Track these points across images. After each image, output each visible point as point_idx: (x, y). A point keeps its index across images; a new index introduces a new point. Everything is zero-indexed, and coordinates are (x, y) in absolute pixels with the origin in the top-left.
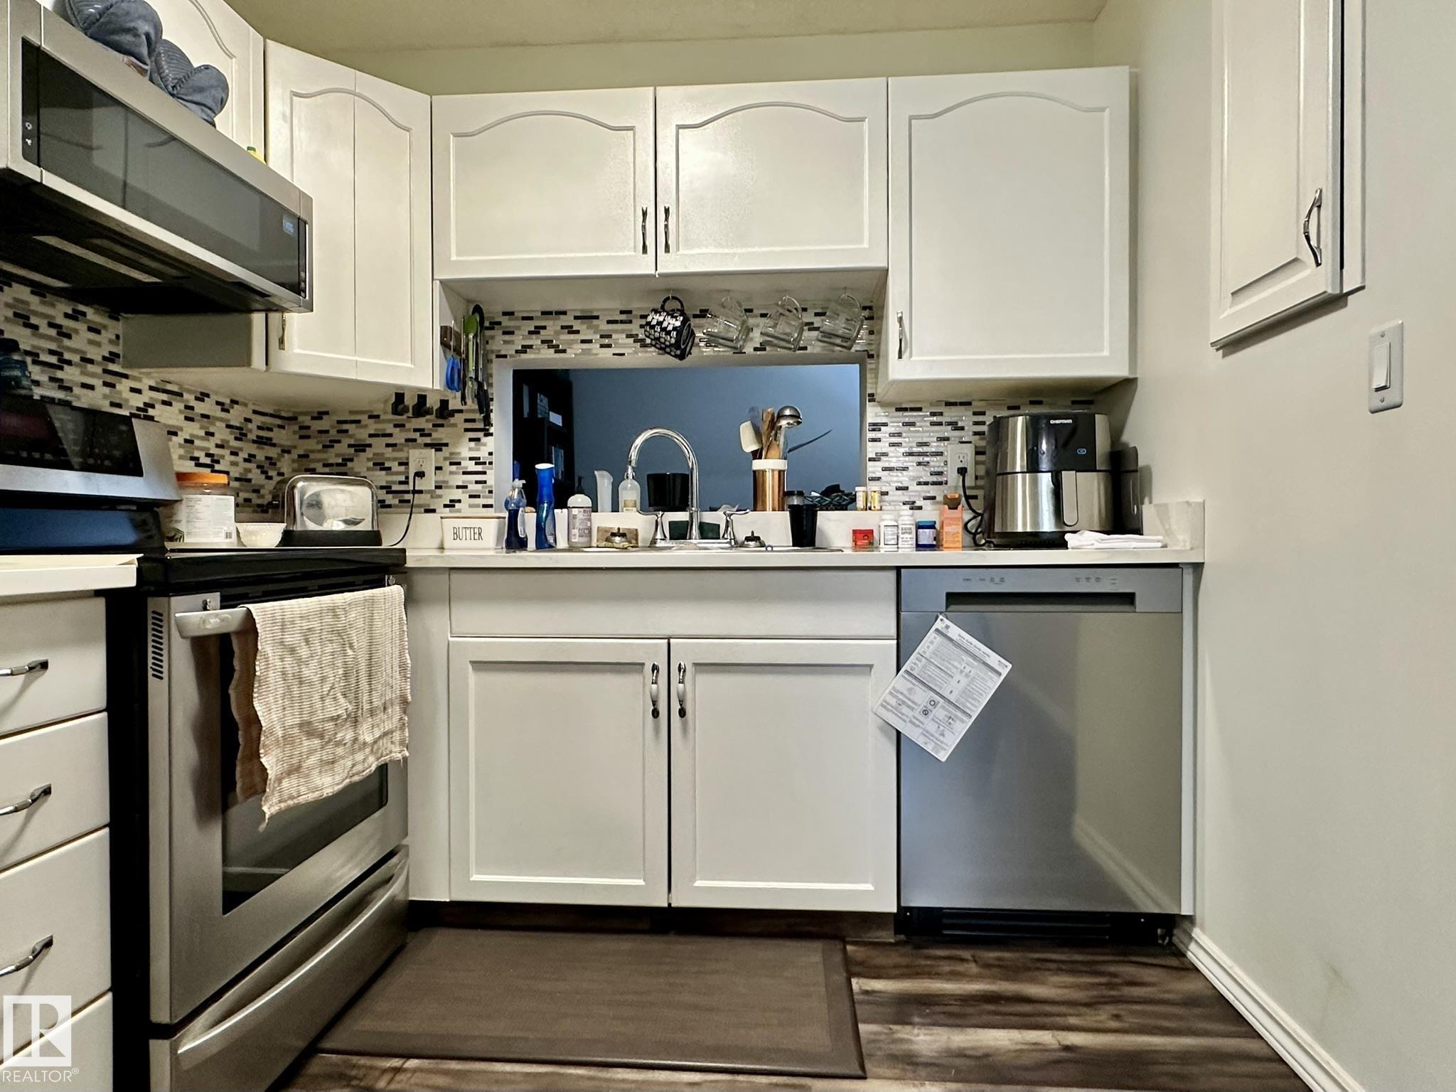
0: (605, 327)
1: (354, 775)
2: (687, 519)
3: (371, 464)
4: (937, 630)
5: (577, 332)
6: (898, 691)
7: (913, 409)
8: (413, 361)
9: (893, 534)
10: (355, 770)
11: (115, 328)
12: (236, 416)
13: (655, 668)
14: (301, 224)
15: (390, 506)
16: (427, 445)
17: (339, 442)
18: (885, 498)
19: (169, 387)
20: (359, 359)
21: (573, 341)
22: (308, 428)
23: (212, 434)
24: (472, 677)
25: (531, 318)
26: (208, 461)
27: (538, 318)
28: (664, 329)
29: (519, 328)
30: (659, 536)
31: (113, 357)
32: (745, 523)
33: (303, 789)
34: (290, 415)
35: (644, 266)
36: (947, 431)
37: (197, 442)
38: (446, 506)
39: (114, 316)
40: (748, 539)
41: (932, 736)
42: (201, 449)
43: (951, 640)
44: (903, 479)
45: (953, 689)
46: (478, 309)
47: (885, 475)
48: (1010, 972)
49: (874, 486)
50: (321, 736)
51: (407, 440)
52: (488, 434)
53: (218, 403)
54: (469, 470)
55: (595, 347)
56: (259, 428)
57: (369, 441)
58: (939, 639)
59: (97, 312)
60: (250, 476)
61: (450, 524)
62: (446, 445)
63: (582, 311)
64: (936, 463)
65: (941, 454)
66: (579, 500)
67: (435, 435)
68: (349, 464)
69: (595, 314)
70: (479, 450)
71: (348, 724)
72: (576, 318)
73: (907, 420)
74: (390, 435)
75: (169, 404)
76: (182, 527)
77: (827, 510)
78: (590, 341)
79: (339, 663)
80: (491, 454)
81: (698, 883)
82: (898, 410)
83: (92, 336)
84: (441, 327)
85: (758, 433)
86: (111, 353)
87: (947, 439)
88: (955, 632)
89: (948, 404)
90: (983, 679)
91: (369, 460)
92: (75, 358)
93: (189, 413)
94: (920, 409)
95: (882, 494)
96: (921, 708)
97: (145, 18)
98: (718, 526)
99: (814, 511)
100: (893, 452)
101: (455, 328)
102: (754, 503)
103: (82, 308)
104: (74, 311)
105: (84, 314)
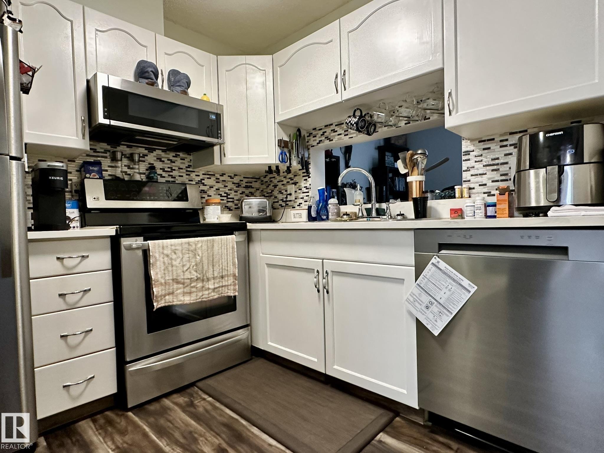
0: (346, 128)
3: (278, 192)
4: (433, 263)
5: (336, 131)
6: (414, 294)
7: (488, 140)
8: (268, 155)
9: (472, 210)
10: (203, 297)
11: (189, 158)
12: (236, 180)
13: (318, 272)
14: (218, 116)
15: (283, 206)
16: (293, 183)
17: (270, 185)
18: (473, 191)
19: (210, 173)
20: (250, 156)
21: (335, 136)
22: (263, 181)
23: (227, 186)
24: (267, 269)
25: (321, 129)
26: (225, 195)
27: (324, 129)
28: (351, 124)
29: (318, 134)
30: (360, 215)
31: (189, 166)
32: (397, 207)
34: (258, 177)
35: (337, 99)
37: (221, 189)
38: (298, 206)
39: (189, 154)
40: (398, 215)
41: (431, 321)
42: (223, 191)
43: (440, 269)
44: (484, 179)
45: (442, 296)
46: (299, 130)
47: (473, 179)
49: (465, 186)
50: (183, 284)
51: (287, 182)
52: (309, 177)
53: (229, 176)
54: (304, 191)
55: (343, 136)
56: (246, 183)
57: (278, 184)
58: (434, 268)
59: (183, 154)
61: (292, 212)
62: (297, 183)
63: (338, 122)
64: (503, 169)
65: (506, 163)
66: (332, 201)
67: (294, 180)
68: (273, 192)
69: (342, 122)
70: (307, 184)
71: (199, 281)
72: (336, 125)
73: (486, 146)
74: (283, 181)
75: (210, 178)
77: (444, 199)
78: (341, 134)
79: (193, 260)
80: (310, 185)
81: (335, 367)
82: (480, 142)
83: (182, 161)
84: (278, 140)
85: (406, 165)
86: (188, 165)
87: (510, 154)
88: (443, 265)
89: (511, 133)
90: (460, 294)
91: (278, 190)
92: (177, 168)
93: (217, 181)
94: (493, 139)
95: (470, 189)
96: (425, 305)
97: (149, 67)
98: (384, 209)
99: (425, 200)
100: (477, 165)
101: (286, 139)
102: (404, 196)
103: (178, 153)
104: (176, 155)
105: (179, 155)
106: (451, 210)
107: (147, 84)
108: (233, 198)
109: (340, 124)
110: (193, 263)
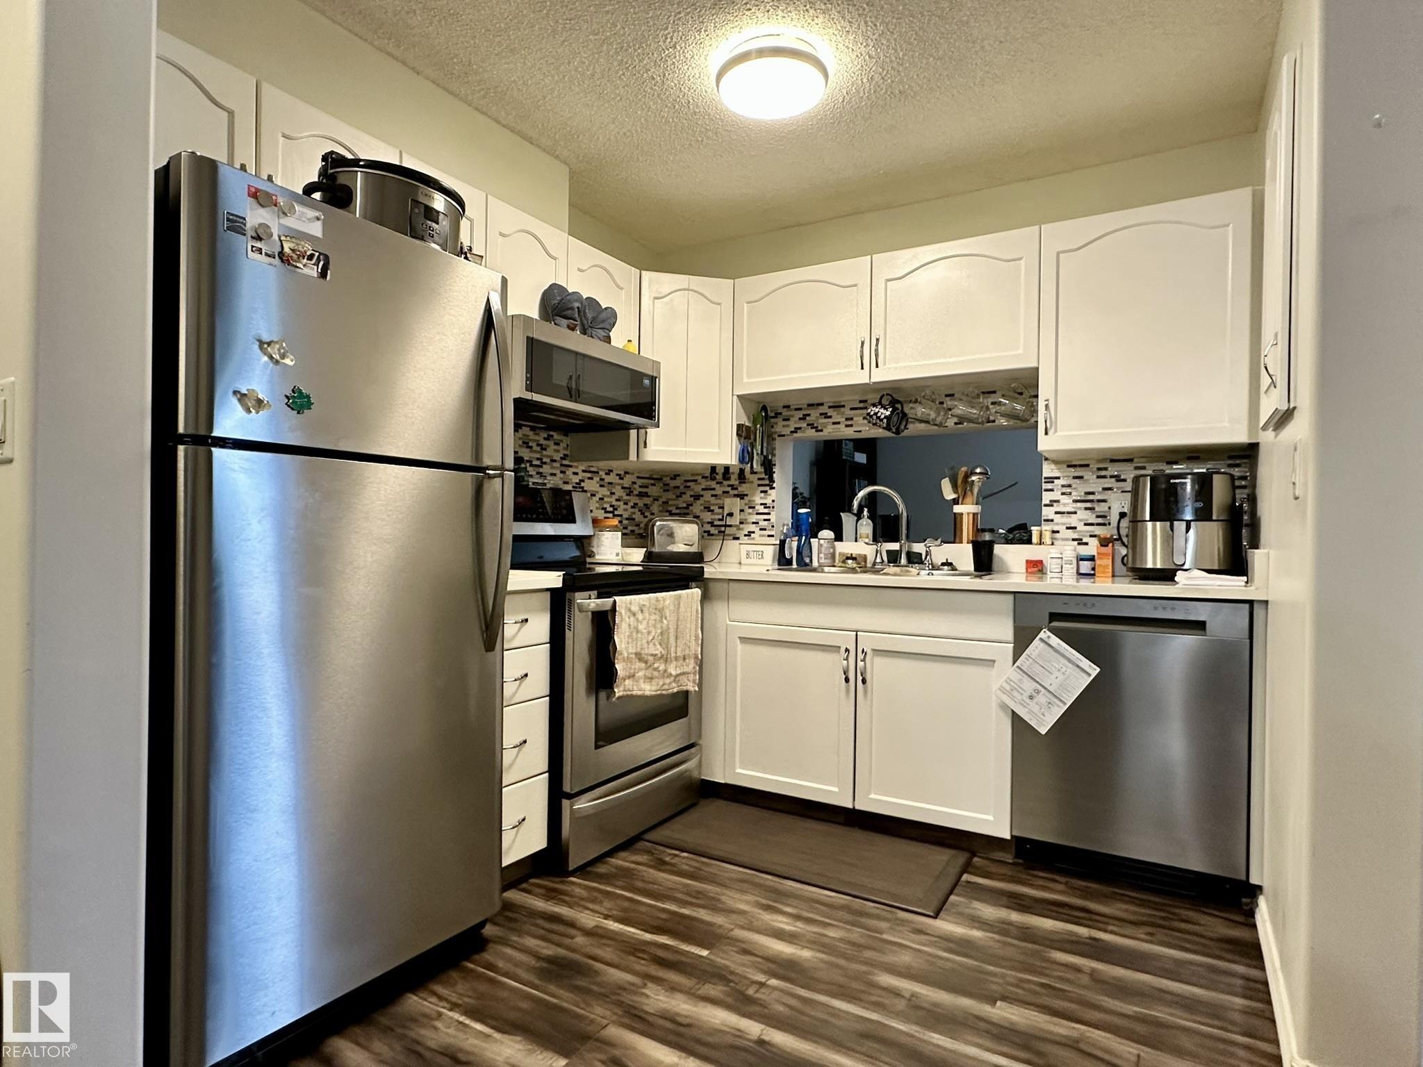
0: (849, 413)
1: (663, 690)
2: (898, 548)
3: (702, 508)
4: (1041, 639)
5: (830, 417)
6: (1011, 680)
7: (1081, 466)
8: (719, 449)
9: (1058, 564)
10: (664, 687)
11: (566, 441)
12: (627, 481)
13: (847, 650)
14: (653, 379)
15: (712, 535)
16: (736, 496)
17: (685, 493)
18: (1057, 535)
19: (592, 469)
20: (687, 449)
21: (828, 423)
22: (668, 485)
23: (613, 493)
24: (740, 646)
26: (611, 509)
27: (805, 409)
28: (878, 418)
29: (793, 416)
30: (878, 560)
31: (565, 457)
32: (941, 552)
33: (635, 688)
34: (658, 477)
35: (861, 378)
36: (1110, 483)
37: (606, 499)
38: (745, 535)
39: (566, 435)
40: (943, 564)
41: (1036, 714)
42: (608, 503)
43: (1051, 646)
44: (1073, 521)
45: (1052, 682)
46: (764, 408)
47: (1057, 518)
48: (1086, 894)
49: (1046, 528)
50: (646, 662)
51: (724, 492)
52: (772, 488)
53: (617, 475)
54: (760, 512)
55: (842, 426)
56: (640, 487)
57: (702, 493)
58: (1042, 645)
59: (558, 435)
60: (634, 516)
61: (744, 548)
62: (747, 495)
63: (834, 402)
64: (1101, 508)
65: (1104, 501)
66: (826, 534)
67: (739, 489)
68: (691, 508)
69: (842, 404)
70: (766, 498)
71: (662, 661)
72: (830, 407)
73: (1077, 474)
74: (714, 489)
75: (591, 479)
76: (594, 550)
77: (1012, 544)
78: (839, 423)
80: (773, 501)
81: (873, 796)
82: (1068, 466)
83: (556, 447)
84: (738, 425)
85: (955, 487)
86: (564, 455)
87: (1110, 489)
88: (1055, 641)
89: (1112, 461)
90: (1076, 677)
91: (701, 505)
92: (548, 460)
93: (602, 483)
94: (1088, 465)
95: (1054, 532)
96: (1028, 694)
97: (577, 301)
98: (921, 554)
99: (989, 546)
100: (1064, 499)
101: (747, 424)
102: (954, 537)
103: (551, 433)
104: (549, 436)
105: (552, 436)
106: (1027, 562)
107: (569, 327)
108: (621, 516)
109: (837, 407)
110: (659, 631)
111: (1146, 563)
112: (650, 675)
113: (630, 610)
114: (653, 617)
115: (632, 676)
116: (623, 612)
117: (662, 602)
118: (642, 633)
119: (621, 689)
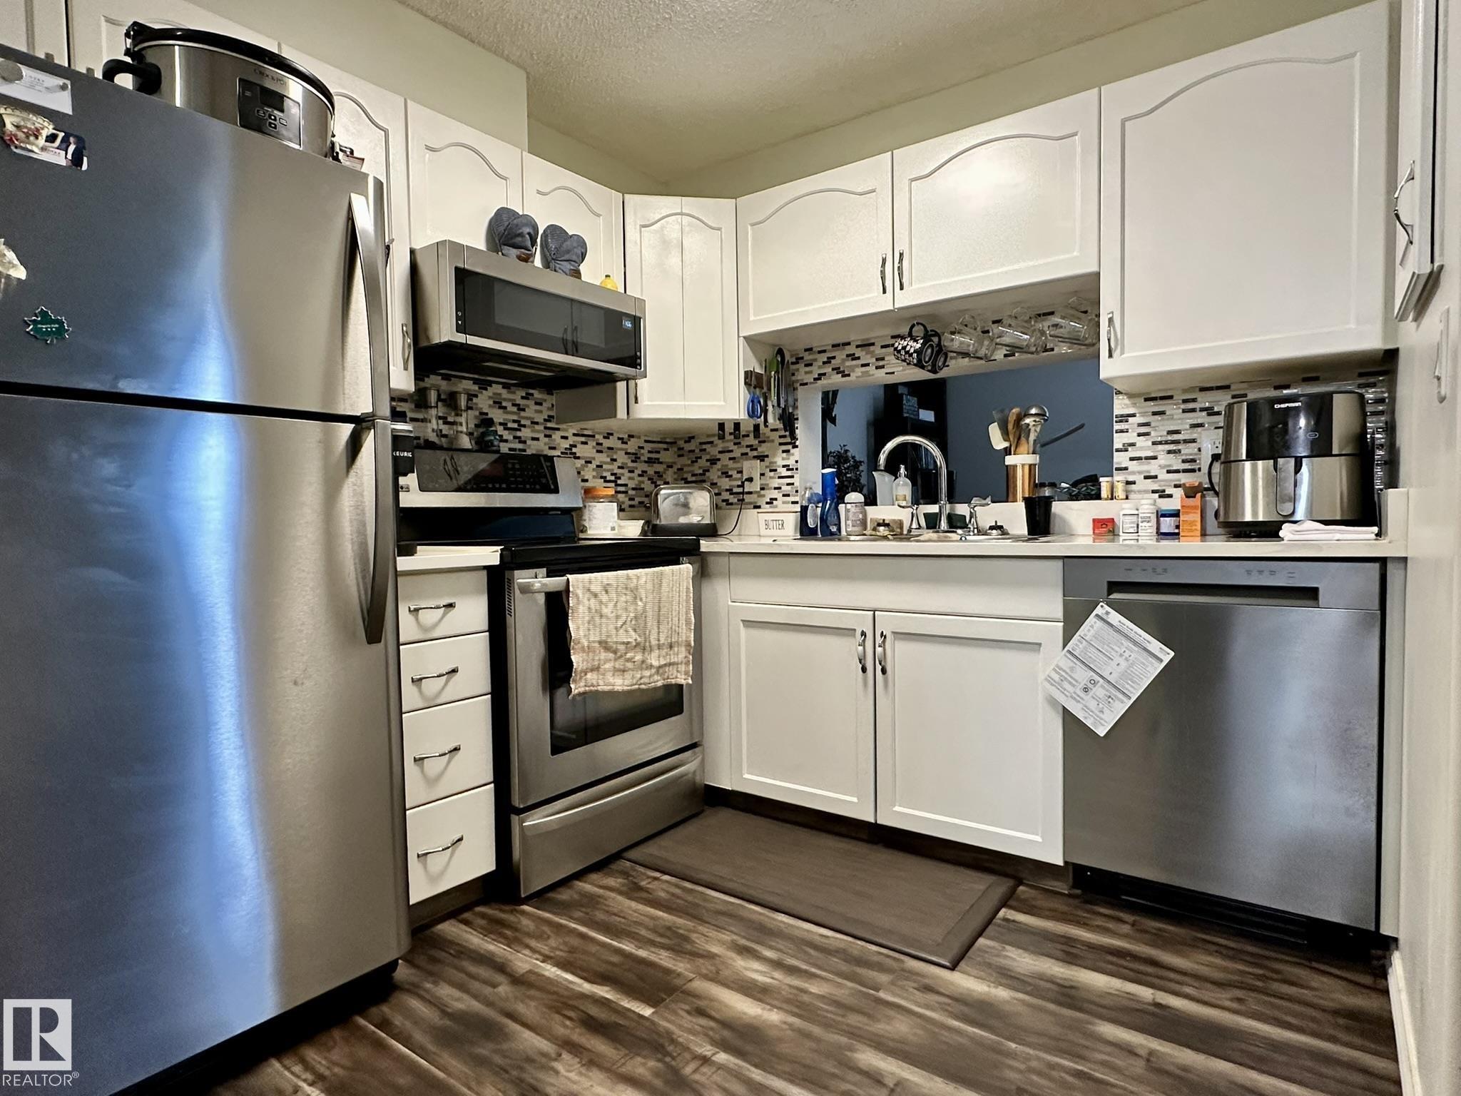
0: (878, 351)
1: (641, 684)
2: (937, 511)
3: (720, 473)
4: (1097, 615)
5: (859, 358)
6: (1061, 669)
7: (1163, 398)
8: (725, 401)
9: (1133, 523)
10: (642, 681)
11: (550, 400)
12: (632, 446)
13: (863, 634)
14: (636, 321)
15: (732, 504)
16: (755, 457)
17: (700, 458)
18: (1133, 487)
19: (586, 432)
20: (687, 403)
21: (857, 366)
22: (683, 449)
23: (615, 460)
24: (744, 631)
25: (824, 351)
26: (613, 478)
27: (830, 351)
28: (907, 352)
29: (816, 360)
30: (914, 526)
31: (550, 419)
32: (988, 513)
33: (601, 682)
34: (673, 441)
35: (884, 304)
36: (1201, 417)
37: (604, 466)
38: (767, 503)
39: (550, 393)
40: (992, 528)
41: (1092, 712)
42: (608, 470)
43: (1111, 625)
44: (1153, 467)
45: (1112, 670)
46: (780, 352)
47: (1133, 466)
48: (1160, 940)
49: (1119, 477)
50: (615, 652)
51: (742, 454)
52: (795, 447)
53: (619, 439)
54: (783, 475)
55: (871, 369)
56: (649, 452)
57: (719, 456)
58: (1099, 624)
59: (540, 392)
60: (642, 486)
61: (763, 517)
62: (767, 456)
63: (863, 340)
64: (1188, 450)
65: (1194, 441)
66: (853, 497)
67: (759, 449)
68: (707, 474)
69: (872, 341)
70: (789, 459)
71: (638, 649)
72: (858, 346)
73: (1156, 409)
74: (732, 451)
75: (586, 443)
76: (587, 525)
77: (1077, 500)
78: (868, 365)
79: (631, 609)
80: (797, 462)
81: (897, 808)
82: (1146, 400)
83: (538, 407)
84: (746, 373)
85: (1005, 434)
86: (549, 416)
87: (1201, 425)
88: (1115, 618)
89: (1203, 389)
90: (1144, 664)
91: (718, 470)
92: (528, 423)
93: (599, 448)
94: (1171, 397)
95: (1128, 483)
96: (1082, 686)
97: (526, 225)
98: (965, 517)
99: (1047, 502)
100: (1141, 442)
101: (758, 370)
102: (1004, 494)
103: (531, 391)
104: (527, 394)
105: (532, 395)
106: (1094, 520)
107: (519, 258)
108: (626, 485)
109: (866, 345)
110: (632, 615)
111: (1243, 514)
112: (622, 667)
113: (589, 590)
114: (623, 598)
115: (596, 669)
116: (580, 592)
117: (635, 581)
118: (608, 618)
119: (582, 684)
